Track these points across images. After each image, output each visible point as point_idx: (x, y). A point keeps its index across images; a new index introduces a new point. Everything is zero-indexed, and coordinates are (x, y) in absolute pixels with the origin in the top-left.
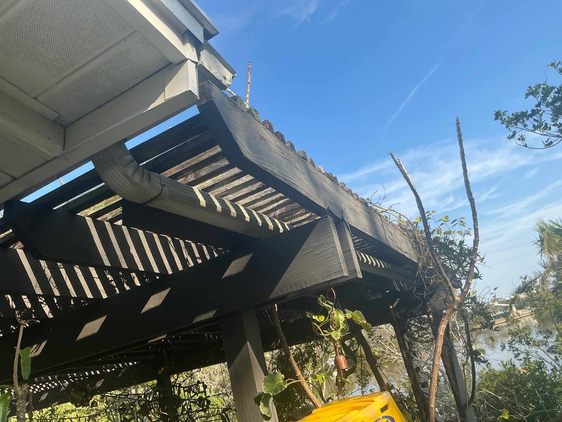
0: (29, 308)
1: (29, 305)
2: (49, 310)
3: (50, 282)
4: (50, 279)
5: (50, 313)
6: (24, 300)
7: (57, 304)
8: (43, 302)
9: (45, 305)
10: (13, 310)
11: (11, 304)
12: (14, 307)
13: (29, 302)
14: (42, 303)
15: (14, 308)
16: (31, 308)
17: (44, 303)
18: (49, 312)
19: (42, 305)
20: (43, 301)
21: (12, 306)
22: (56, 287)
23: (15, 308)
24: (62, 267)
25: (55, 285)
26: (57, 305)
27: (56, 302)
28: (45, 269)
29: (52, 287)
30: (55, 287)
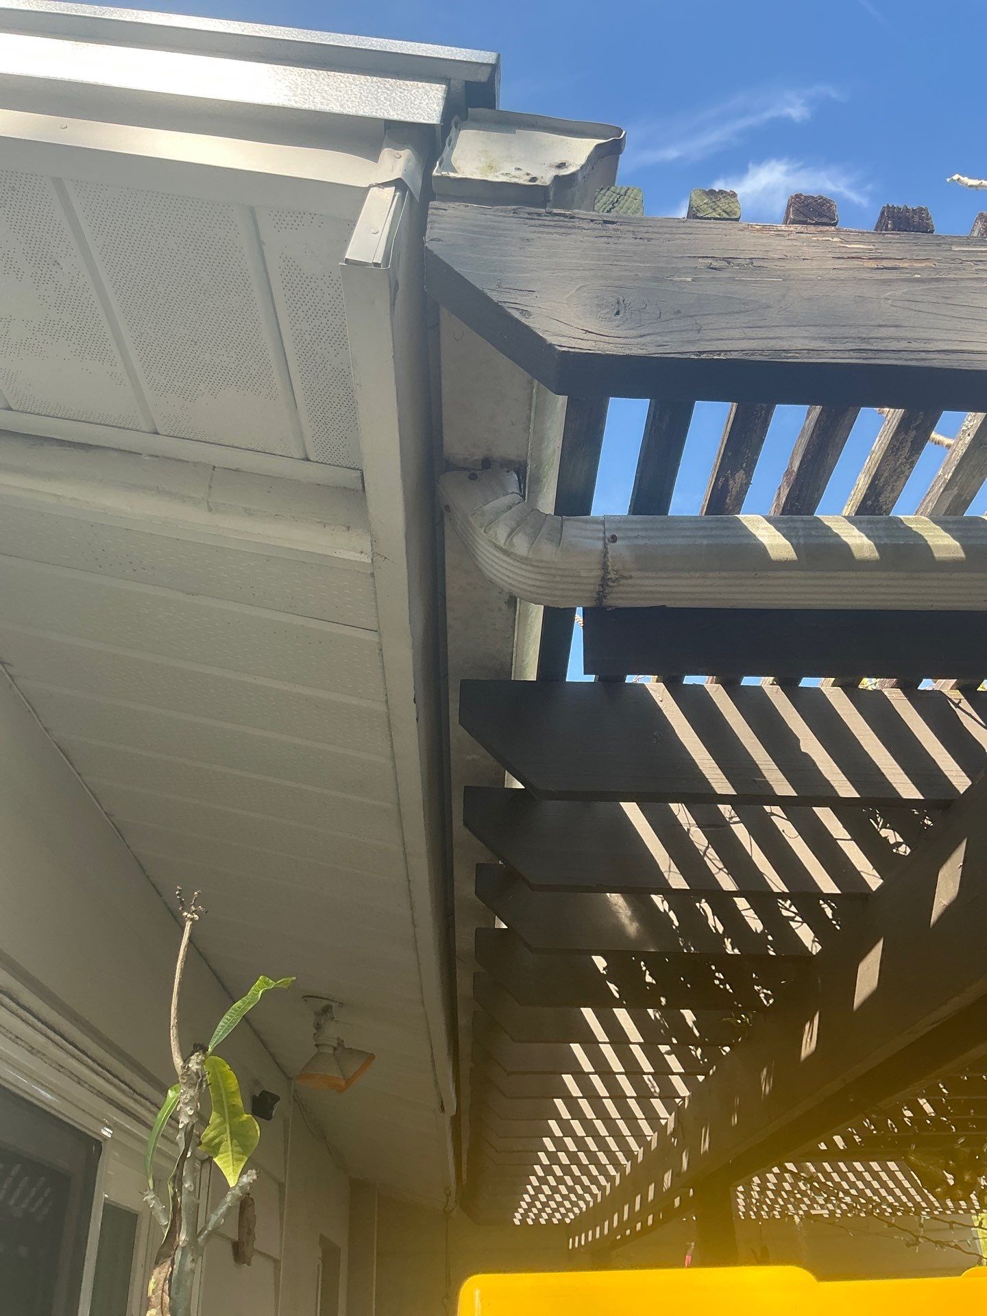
0: (759, 932)
1: (756, 925)
2: (813, 935)
3: (706, 859)
4: (705, 853)
5: (817, 944)
6: (743, 913)
7: (832, 920)
8: (795, 917)
9: (800, 924)
10: (719, 939)
11: (711, 922)
12: (721, 929)
13: (756, 917)
14: (792, 919)
15: (721, 932)
16: (763, 932)
17: (798, 918)
18: (814, 941)
19: (791, 923)
20: (793, 915)
21: (715, 927)
22: (725, 870)
23: (723, 932)
24: (737, 819)
25: (721, 866)
26: (834, 922)
27: (830, 917)
28: (689, 830)
29: (714, 870)
30: (720, 869)
